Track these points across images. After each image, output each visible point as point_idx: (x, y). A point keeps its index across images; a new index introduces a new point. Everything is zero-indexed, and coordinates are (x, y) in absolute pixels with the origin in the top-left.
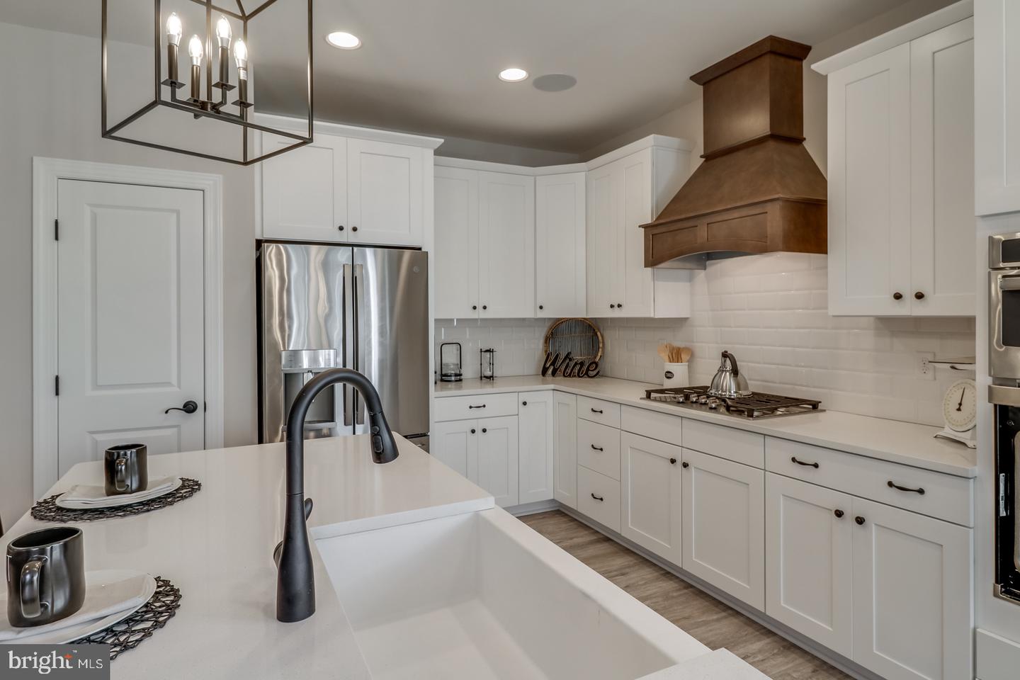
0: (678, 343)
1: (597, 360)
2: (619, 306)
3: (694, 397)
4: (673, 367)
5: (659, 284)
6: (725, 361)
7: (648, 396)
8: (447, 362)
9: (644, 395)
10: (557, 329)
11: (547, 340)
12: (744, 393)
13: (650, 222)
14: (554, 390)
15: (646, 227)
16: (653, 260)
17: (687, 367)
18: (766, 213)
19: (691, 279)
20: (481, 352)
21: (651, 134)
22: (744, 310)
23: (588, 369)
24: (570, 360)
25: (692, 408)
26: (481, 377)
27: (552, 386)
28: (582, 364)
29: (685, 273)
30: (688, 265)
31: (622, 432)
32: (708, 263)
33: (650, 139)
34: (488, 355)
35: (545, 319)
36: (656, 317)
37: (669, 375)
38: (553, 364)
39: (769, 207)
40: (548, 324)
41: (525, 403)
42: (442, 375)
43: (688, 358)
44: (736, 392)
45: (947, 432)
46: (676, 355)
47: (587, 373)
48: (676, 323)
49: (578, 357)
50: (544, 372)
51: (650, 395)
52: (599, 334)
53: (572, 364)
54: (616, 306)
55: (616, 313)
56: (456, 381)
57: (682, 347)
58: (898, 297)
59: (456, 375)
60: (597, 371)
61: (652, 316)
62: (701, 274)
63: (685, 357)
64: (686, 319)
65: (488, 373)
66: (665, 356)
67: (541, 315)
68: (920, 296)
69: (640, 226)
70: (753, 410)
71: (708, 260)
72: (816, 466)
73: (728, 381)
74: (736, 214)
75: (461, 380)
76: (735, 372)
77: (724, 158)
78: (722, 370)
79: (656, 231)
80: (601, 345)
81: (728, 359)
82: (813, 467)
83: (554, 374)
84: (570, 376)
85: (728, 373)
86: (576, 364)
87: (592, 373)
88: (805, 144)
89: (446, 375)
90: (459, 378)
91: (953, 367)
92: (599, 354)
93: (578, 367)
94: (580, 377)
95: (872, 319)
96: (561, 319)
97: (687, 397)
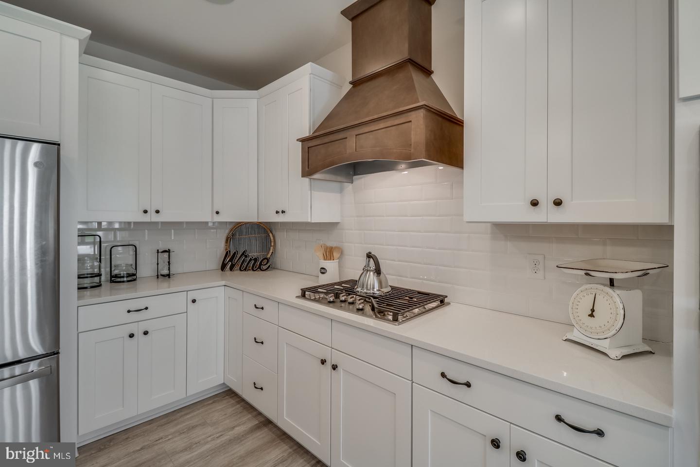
0: (331, 244)
1: (269, 256)
2: (283, 212)
3: (343, 296)
4: (327, 264)
5: (316, 194)
6: (369, 261)
7: (303, 296)
8: (118, 262)
9: (299, 293)
10: (237, 231)
11: (228, 240)
12: (385, 290)
13: (308, 135)
14: (225, 286)
15: (303, 140)
16: (308, 171)
17: (338, 263)
18: (411, 121)
19: (341, 191)
20: (158, 252)
21: (309, 62)
22: (383, 216)
23: (261, 264)
24: (246, 256)
25: (340, 308)
26: (158, 275)
27: (223, 283)
28: (256, 260)
29: (336, 185)
30: (339, 178)
31: (279, 328)
32: (355, 177)
33: (308, 67)
34: (166, 255)
35: (227, 222)
36: (312, 222)
37: (323, 271)
38: (231, 260)
39: (413, 116)
40: (229, 227)
41: (194, 301)
42: (112, 277)
43: (339, 255)
44: (379, 290)
45: (576, 335)
46: (329, 253)
47: (259, 268)
48: (328, 227)
49: (253, 254)
50: (223, 267)
51: (305, 292)
52: (271, 235)
53: (248, 259)
54: (280, 212)
55: (280, 219)
56: (128, 281)
57: (333, 247)
58: (535, 203)
59: (129, 275)
60: (268, 265)
61: (309, 221)
62: (349, 187)
63: (336, 255)
64: (337, 223)
65: (166, 272)
66: (320, 254)
67: (218, 219)
68: (558, 203)
69: (297, 140)
70: (399, 314)
71: (355, 175)
72: (468, 385)
73: (372, 278)
74: (382, 125)
75: (135, 280)
76: (378, 271)
77: (369, 83)
78: (366, 270)
79: (311, 144)
80: (272, 244)
81: (371, 259)
82: (466, 387)
83: (231, 269)
84: (245, 270)
85: (372, 273)
86: (251, 260)
87: (264, 267)
88: (433, 76)
89: (116, 276)
90: (132, 277)
91: (587, 274)
92: (271, 251)
93: (253, 262)
94: (254, 270)
95: (489, 225)
96: (240, 223)
97: (337, 296)
